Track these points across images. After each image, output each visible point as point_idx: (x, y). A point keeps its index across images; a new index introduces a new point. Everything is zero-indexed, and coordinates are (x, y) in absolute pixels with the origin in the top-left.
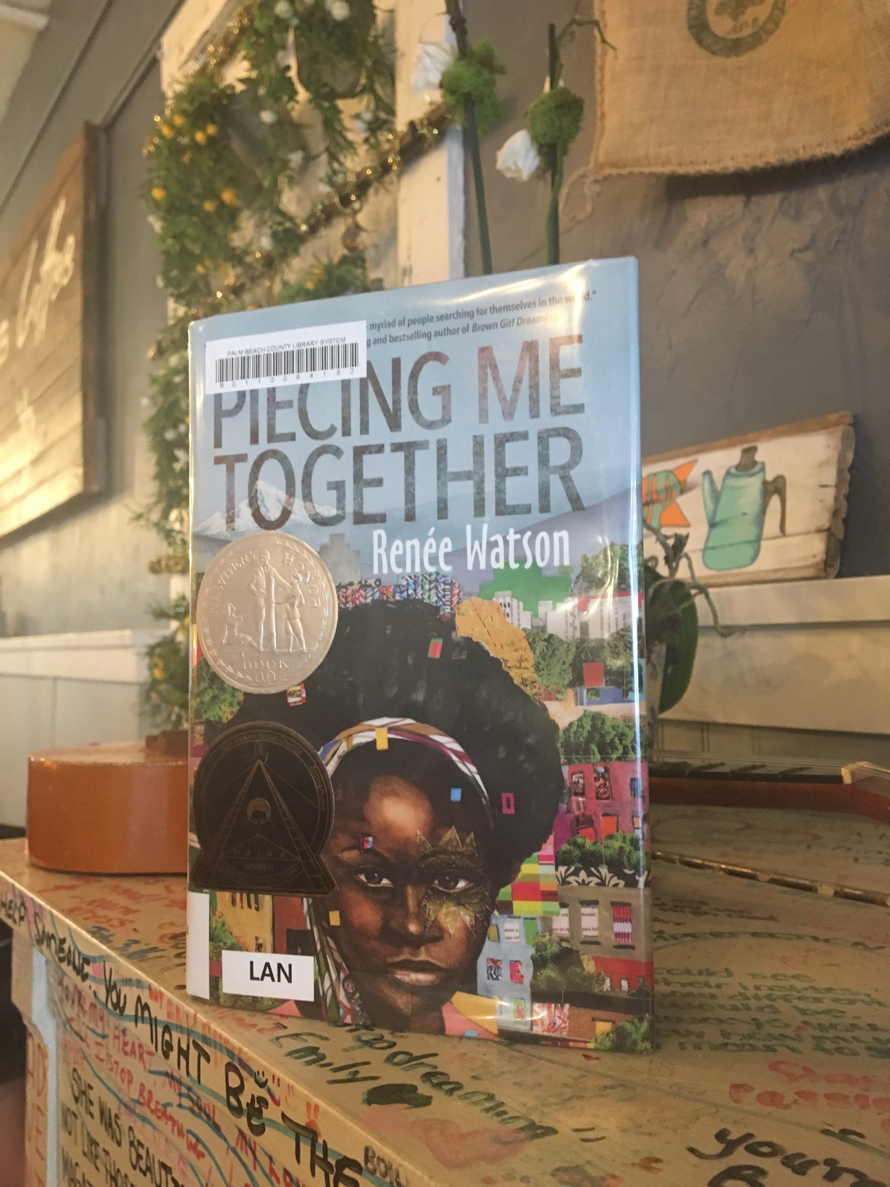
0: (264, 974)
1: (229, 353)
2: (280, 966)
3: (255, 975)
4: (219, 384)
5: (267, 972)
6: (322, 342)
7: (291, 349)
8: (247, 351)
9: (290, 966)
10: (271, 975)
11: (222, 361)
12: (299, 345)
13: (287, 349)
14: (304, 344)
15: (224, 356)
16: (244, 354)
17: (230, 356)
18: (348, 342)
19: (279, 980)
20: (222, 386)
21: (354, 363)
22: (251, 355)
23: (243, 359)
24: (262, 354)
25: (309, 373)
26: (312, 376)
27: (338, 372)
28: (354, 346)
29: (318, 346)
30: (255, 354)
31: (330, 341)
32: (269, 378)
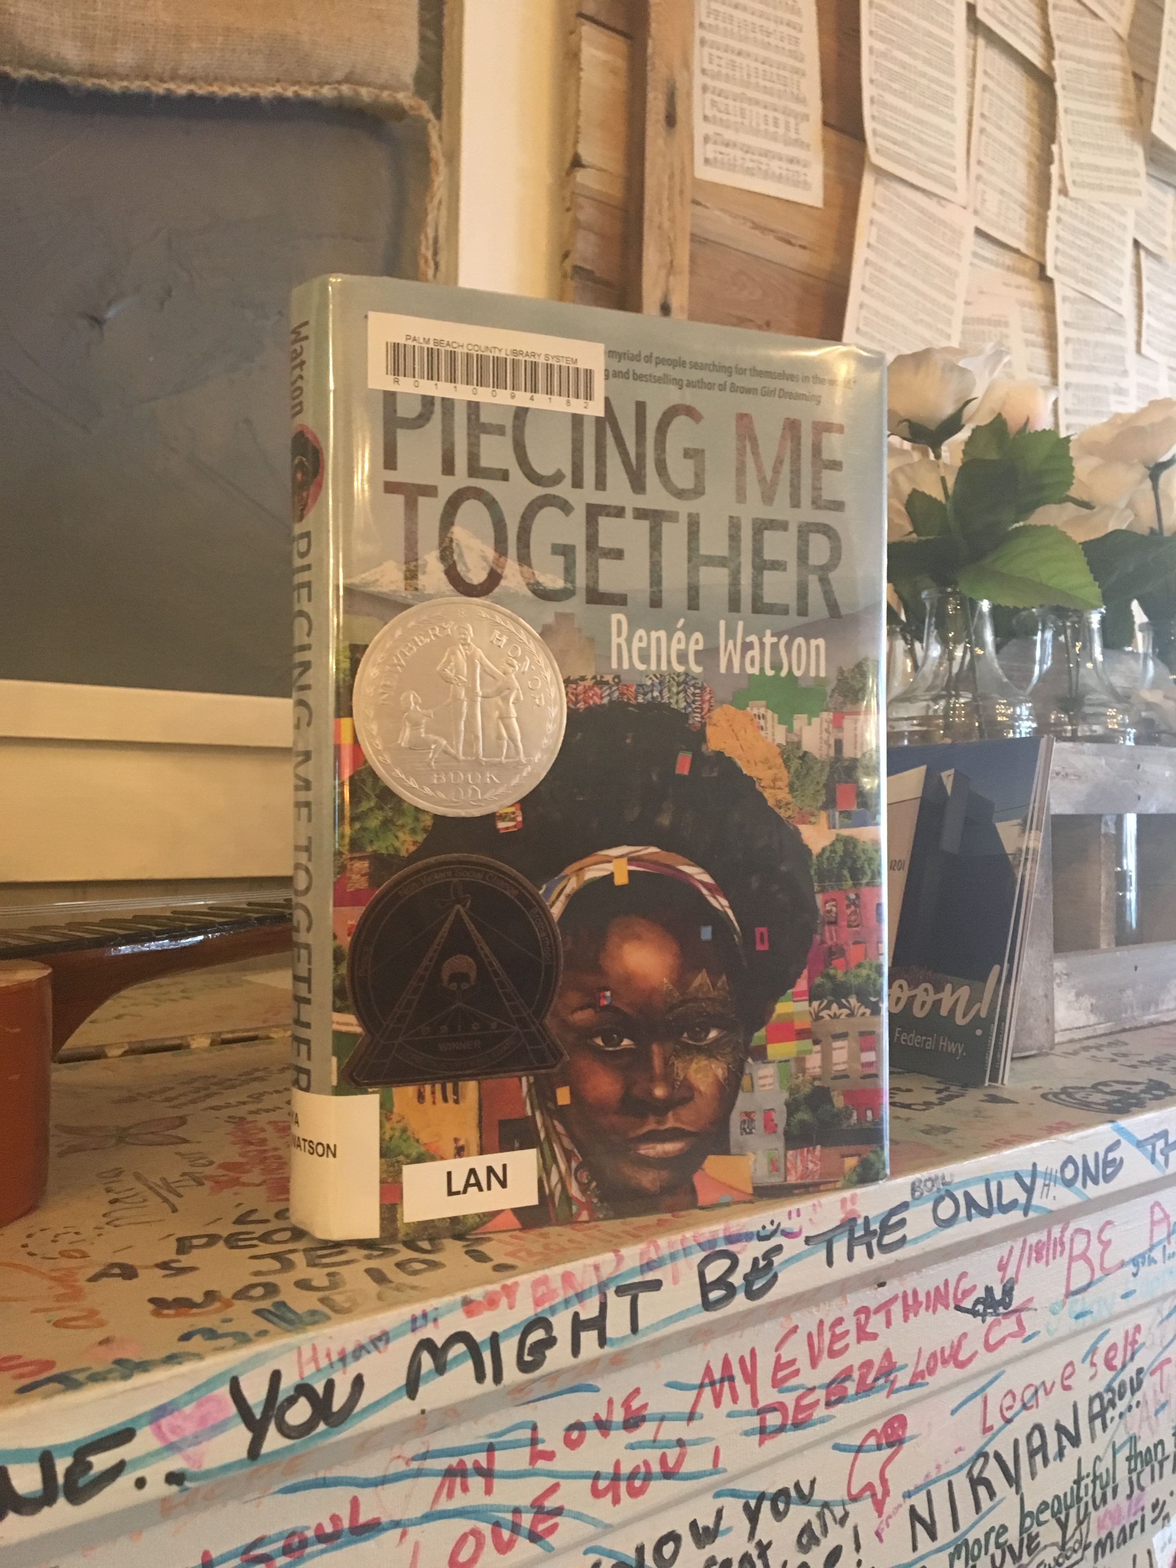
0: (467, 1185)
1: (408, 337)
2: (490, 1170)
3: (454, 1189)
4: (391, 378)
5: (472, 1181)
6: (547, 356)
7: (503, 355)
8: (436, 342)
9: (504, 1167)
10: (478, 1184)
11: (396, 346)
12: (515, 352)
13: (497, 354)
14: (521, 353)
15: (402, 341)
16: (431, 345)
17: (410, 343)
18: (582, 365)
19: (489, 1188)
20: (397, 381)
21: (589, 396)
22: (443, 349)
23: (430, 351)
24: (459, 350)
25: (529, 394)
26: (532, 399)
27: (568, 402)
28: (589, 373)
29: (541, 360)
30: (449, 349)
31: (557, 357)
32: (470, 387)
